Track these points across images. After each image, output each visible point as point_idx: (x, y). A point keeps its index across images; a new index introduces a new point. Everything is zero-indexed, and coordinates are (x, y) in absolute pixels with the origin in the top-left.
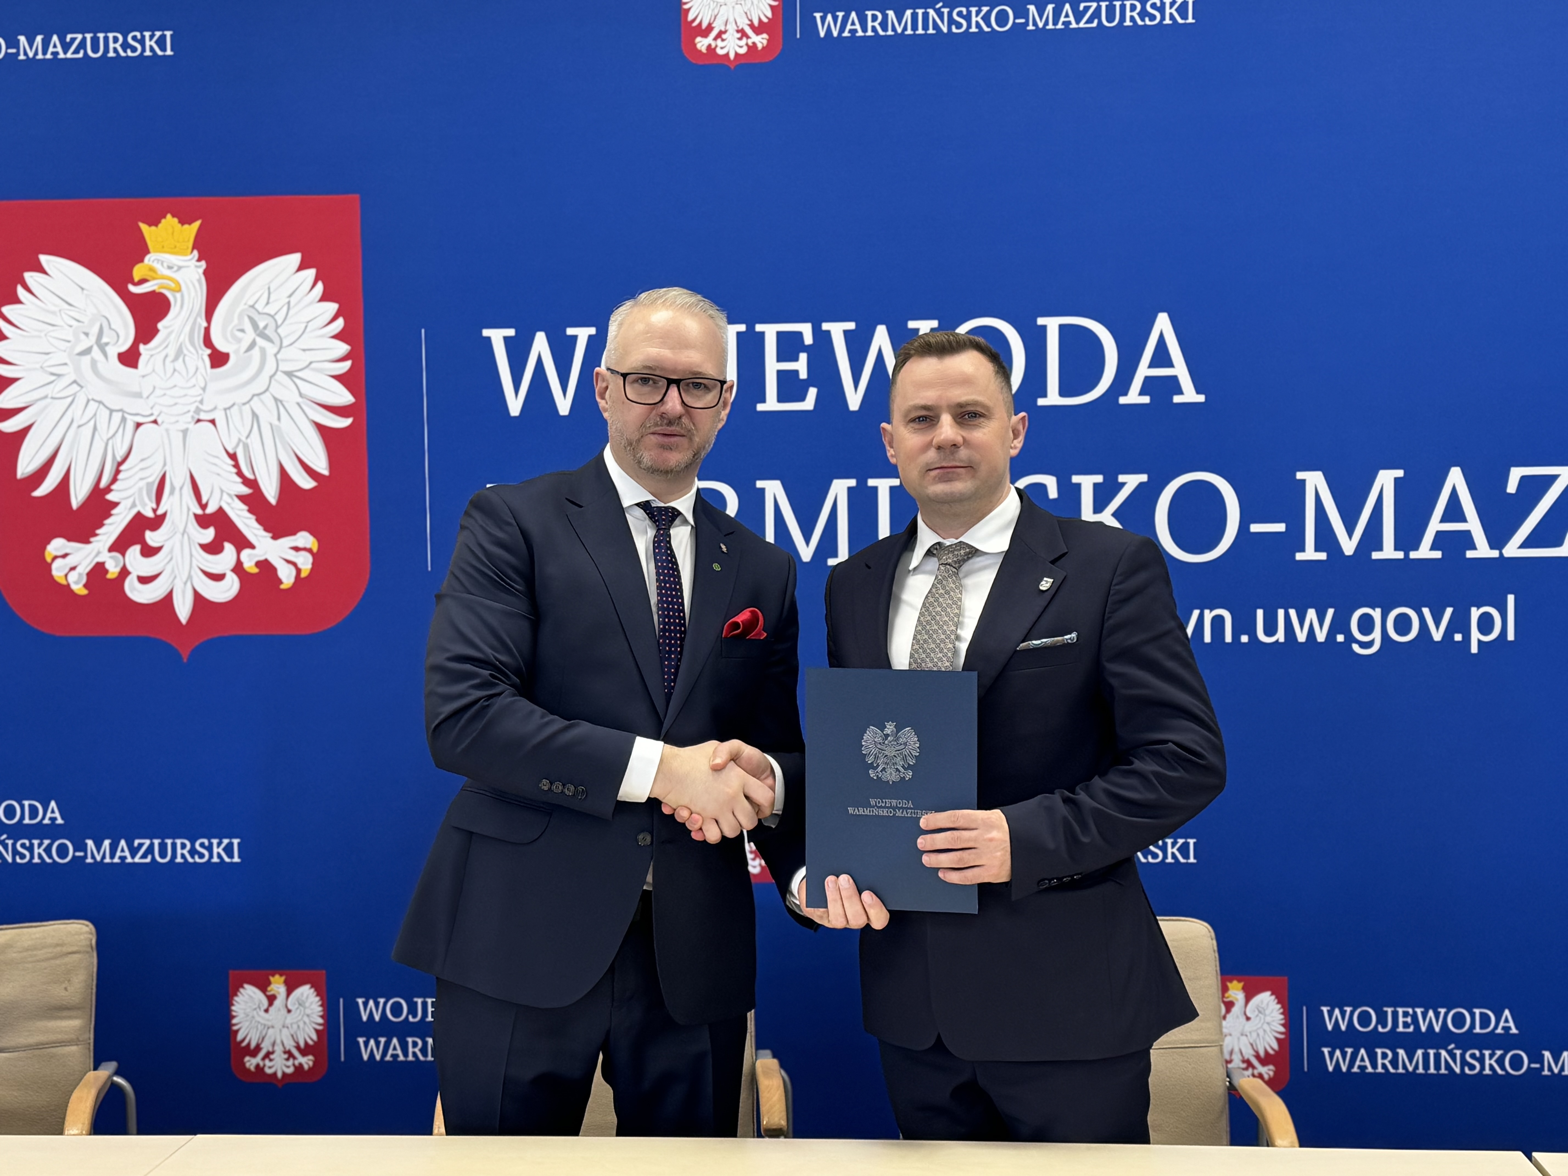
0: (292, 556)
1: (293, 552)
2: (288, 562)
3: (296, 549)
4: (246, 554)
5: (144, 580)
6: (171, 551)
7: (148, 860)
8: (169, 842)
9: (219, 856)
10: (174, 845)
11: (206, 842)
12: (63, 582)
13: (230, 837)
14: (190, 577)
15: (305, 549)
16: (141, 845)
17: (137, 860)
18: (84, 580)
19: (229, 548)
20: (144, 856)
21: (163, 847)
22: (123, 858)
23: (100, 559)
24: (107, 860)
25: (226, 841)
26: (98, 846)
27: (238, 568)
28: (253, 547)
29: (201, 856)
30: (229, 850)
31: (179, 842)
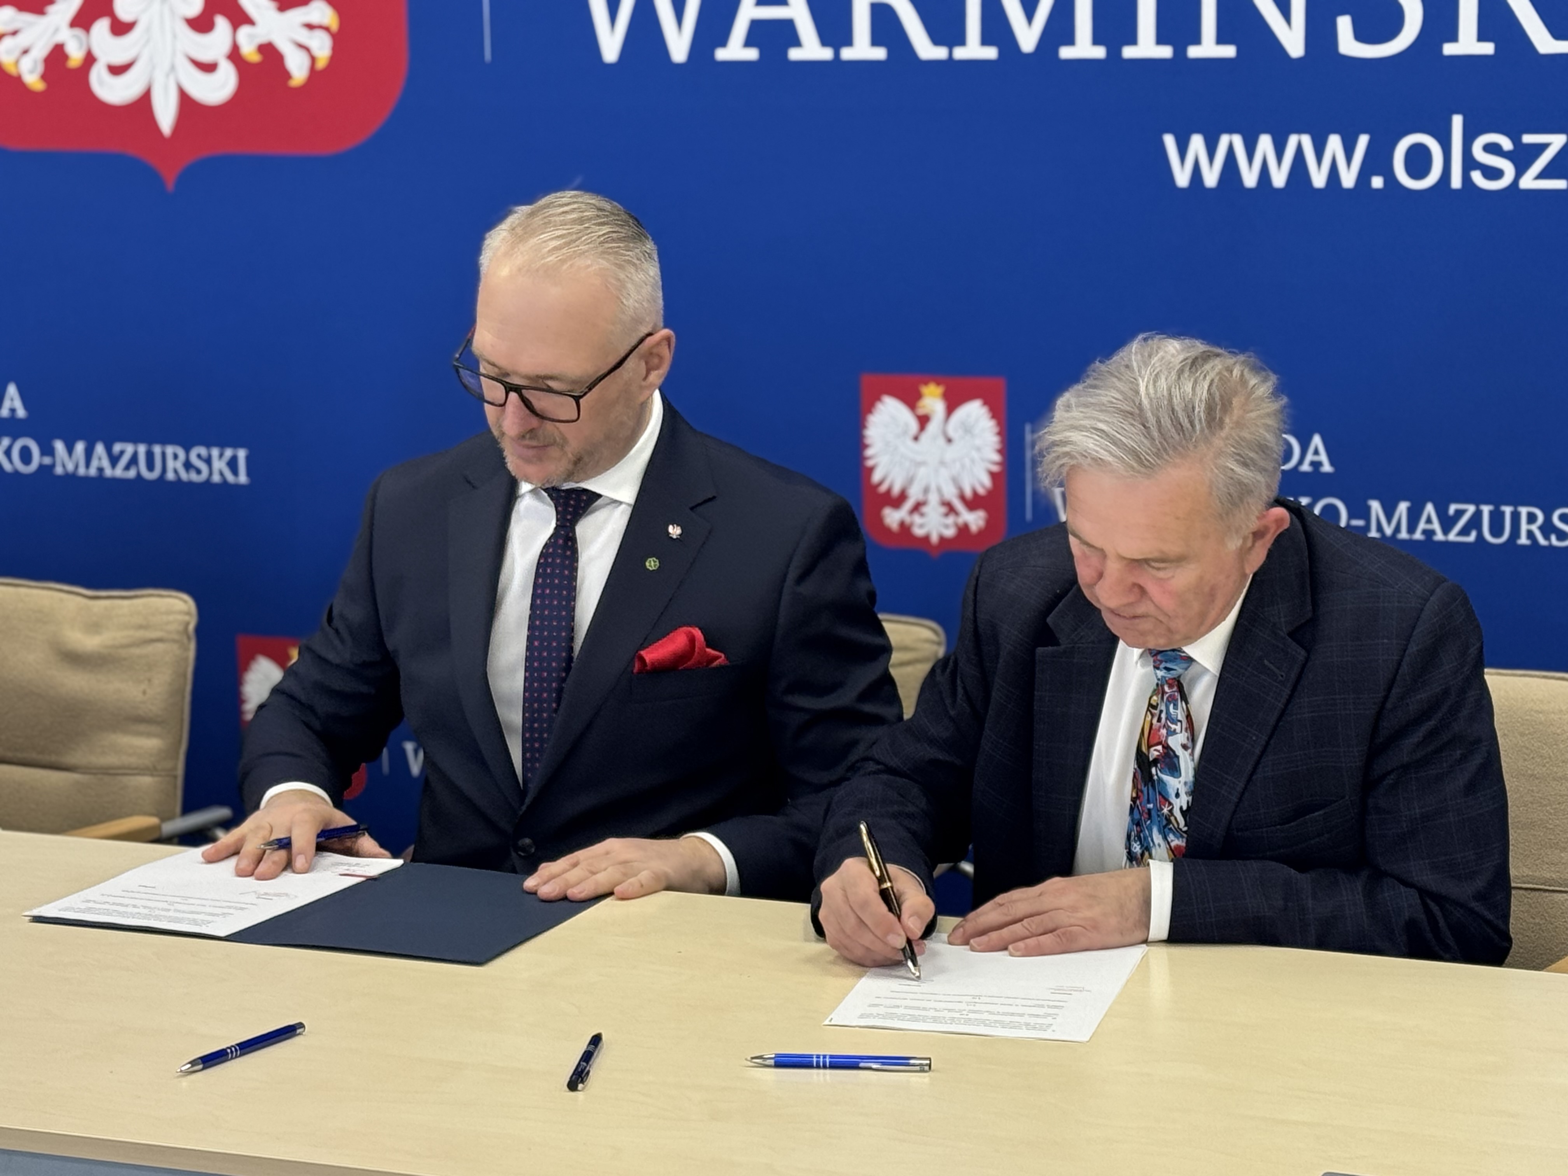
0: (305, 37)
1: (305, 32)
2: (301, 46)
3: (310, 27)
4: (244, 32)
5: (117, 70)
6: (148, 29)
7: (132, 474)
8: (157, 449)
9: (221, 474)
10: (164, 455)
11: (203, 451)
12: (11, 70)
13: (235, 445)
14: (173, 68)
15: (320, 27)
16: (122, 453)
17: (119, 472)
18: (40, 68)
19: (222, 24)
20: (127, 468)
21: (150, 456)
22: (101, 470)
23: (59, 38)
24: (82, 471)
25: (229, 453)
26: (70, 449)
27: (235, 55)
28: (249, 21)
29: (199, 472)
30: (233, 464)
31: (170, 450)
